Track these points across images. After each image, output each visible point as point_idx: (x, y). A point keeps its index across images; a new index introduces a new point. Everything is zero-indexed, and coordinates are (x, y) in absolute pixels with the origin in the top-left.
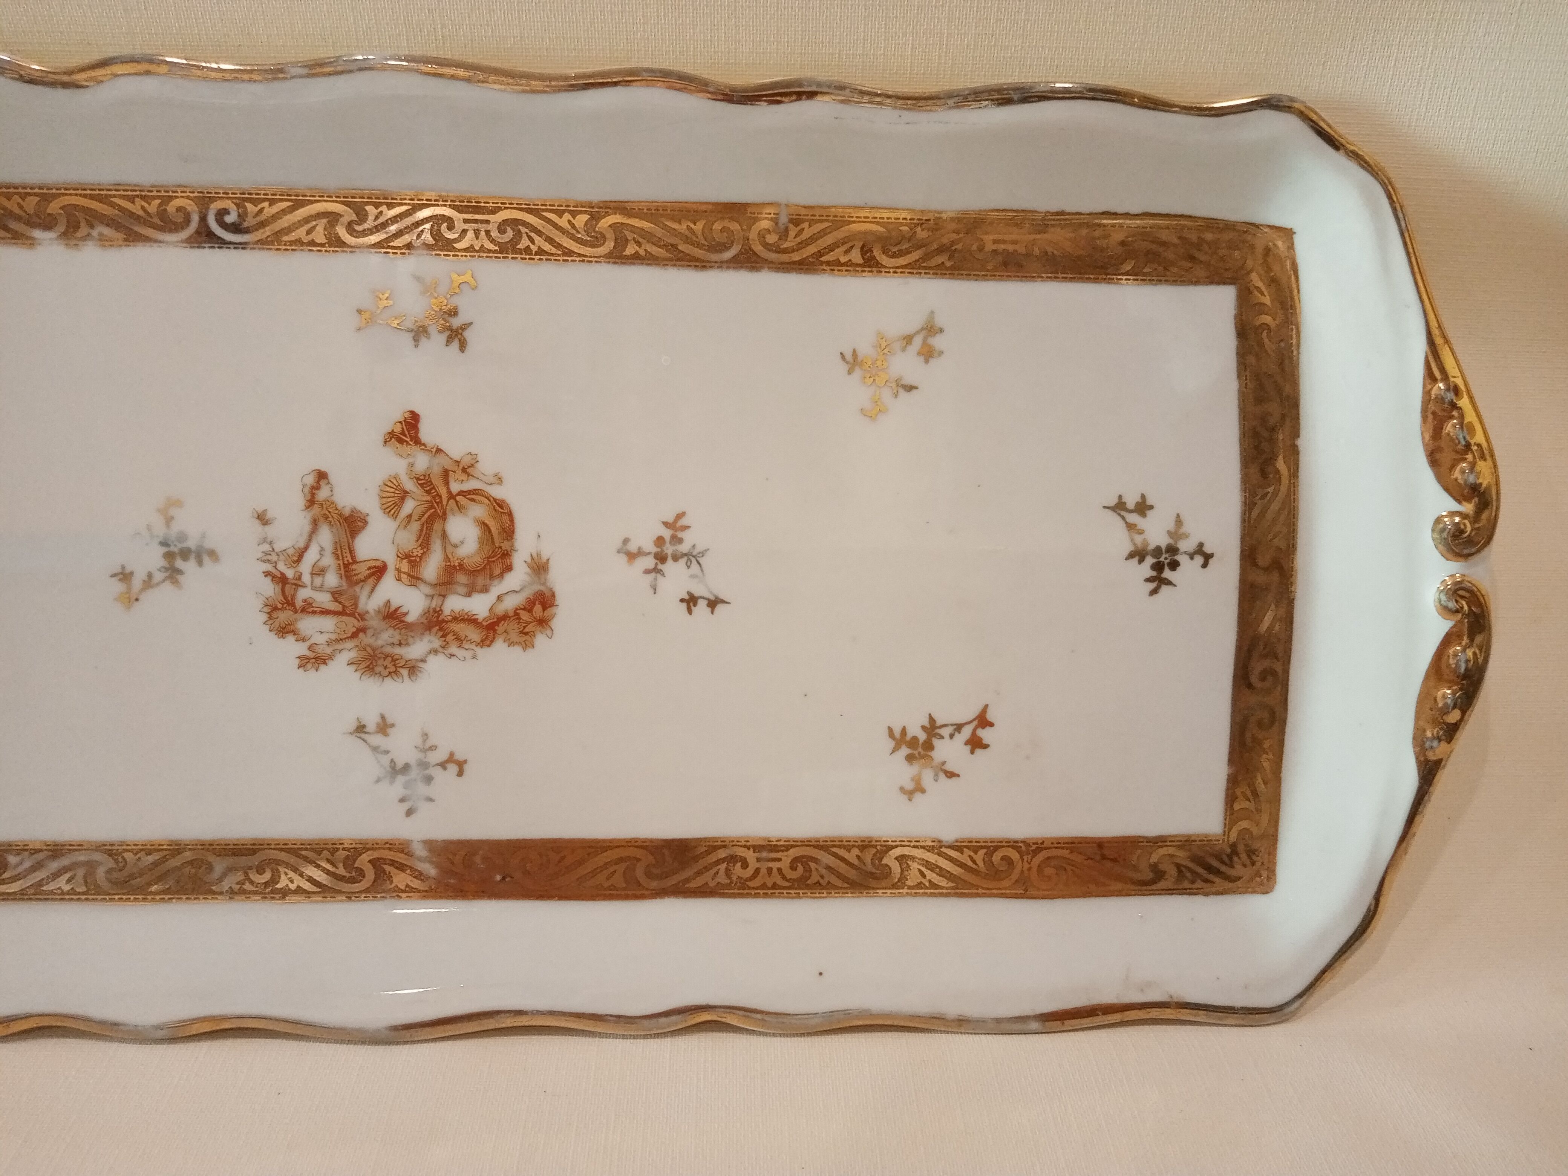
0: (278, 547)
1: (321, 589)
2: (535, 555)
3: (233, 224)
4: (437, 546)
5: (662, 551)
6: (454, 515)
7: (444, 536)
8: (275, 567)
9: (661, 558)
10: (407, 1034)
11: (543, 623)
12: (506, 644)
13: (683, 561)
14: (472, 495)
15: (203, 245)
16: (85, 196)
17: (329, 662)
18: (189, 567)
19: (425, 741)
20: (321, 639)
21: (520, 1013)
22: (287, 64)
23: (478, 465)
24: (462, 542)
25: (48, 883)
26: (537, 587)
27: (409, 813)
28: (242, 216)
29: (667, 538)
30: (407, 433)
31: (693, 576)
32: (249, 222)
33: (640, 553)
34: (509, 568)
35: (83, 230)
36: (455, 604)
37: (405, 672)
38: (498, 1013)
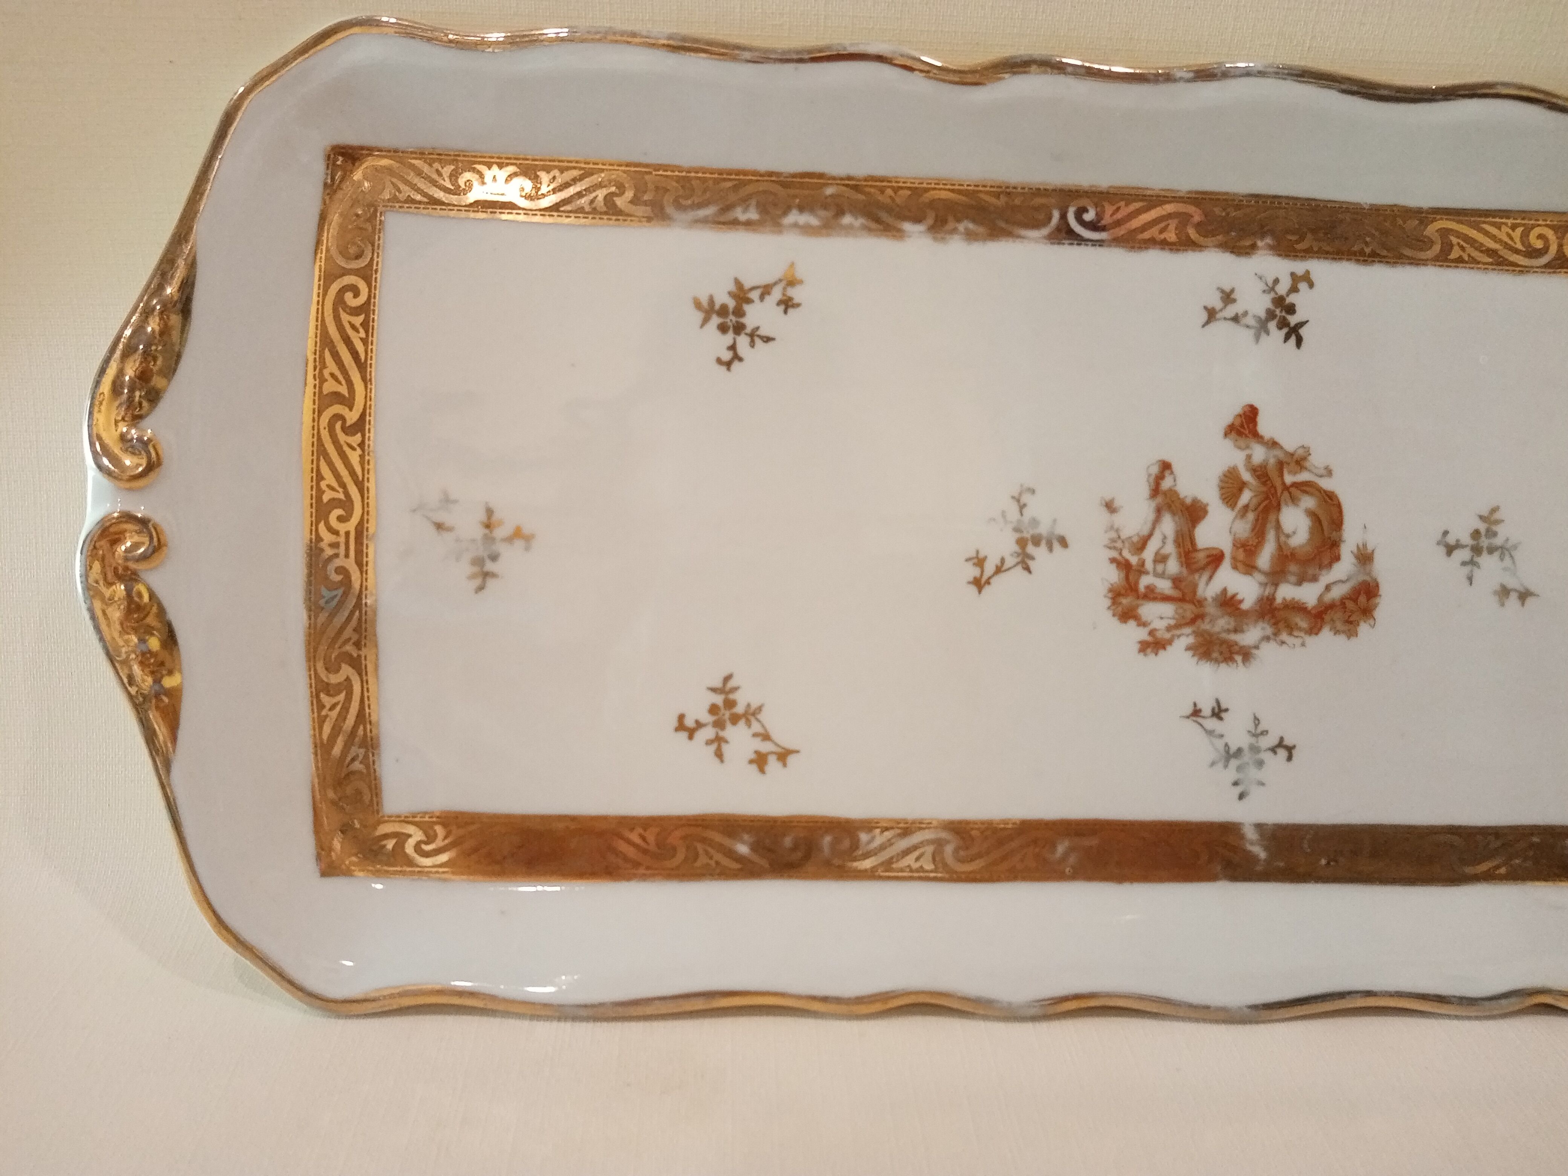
0: (1125, 534)
1: (1162, 575)
2: (1361, 546)
3: (1091, 222)
4: (1271, 536)
5: (1478, 544)
6: (1287, 504)
7: (1278, 527)
8: (1121, 554)
9: (1477, 550)
10: (1265, 1014)
11: (1367, 612)
12: (1332, 633)
13: (1497, 554)
14: (1305, 487)
15: (1064, 242)
16: (952, 191)
17: (1169, 648)
18: (1039, 553)
19: (1256, 726)
20: (1160, 625)
21: (1369, 994)
22: (1174, 68)
23: (1310, 458)
24: (1294, 533)
25: (898, 861)
26: (1362, 578)
27: (1241, 796)
28: (1099, 216)
29: (1483, 531)
30: (1246, 427)
31: (1505, 569)
32: (1107, 220)
33: (1458, 546)
34: (1338, 558)
35: (951, 225)
36: (1286, 592)
37: (1239, 658)
38: (1350, 993)
